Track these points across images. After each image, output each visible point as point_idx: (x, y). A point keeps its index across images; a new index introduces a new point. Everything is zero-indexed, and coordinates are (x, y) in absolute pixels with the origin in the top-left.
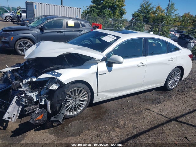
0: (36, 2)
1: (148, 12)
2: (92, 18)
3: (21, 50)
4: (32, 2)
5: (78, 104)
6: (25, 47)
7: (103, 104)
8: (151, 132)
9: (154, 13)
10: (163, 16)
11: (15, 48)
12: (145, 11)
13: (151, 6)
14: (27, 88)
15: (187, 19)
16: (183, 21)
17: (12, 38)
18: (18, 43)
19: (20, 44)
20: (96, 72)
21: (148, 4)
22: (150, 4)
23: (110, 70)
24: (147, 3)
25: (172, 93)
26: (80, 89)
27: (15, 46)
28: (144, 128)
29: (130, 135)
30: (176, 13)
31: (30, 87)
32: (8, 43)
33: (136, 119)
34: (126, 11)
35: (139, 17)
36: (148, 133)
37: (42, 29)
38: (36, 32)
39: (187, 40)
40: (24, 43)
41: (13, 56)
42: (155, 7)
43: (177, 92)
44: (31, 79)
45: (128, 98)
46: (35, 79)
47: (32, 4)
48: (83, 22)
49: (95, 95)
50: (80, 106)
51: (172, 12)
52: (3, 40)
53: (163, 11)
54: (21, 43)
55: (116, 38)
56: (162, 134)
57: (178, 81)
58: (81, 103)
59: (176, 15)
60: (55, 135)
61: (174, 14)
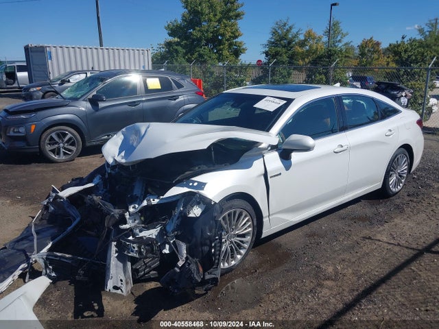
0: (50, 45)
1: (289, 43)
2: (176, 67)
3: (53, 151)
4: (41, 45)
5: (235, 242)
6: (61, 145)
7: (277, 240)
8: (393, 279)
9: (302, 44)
10: (330, 50)
11: (40, 148)
12: (282, 42)
13: (294, 31)
14: (137, 222)
15: (369, 51)
16: (363, 54)
17: (33, 127)
18: (47, 137)
19: (52, 139)
20: (263, 172)
21: (287, 27)
22: (291, 28)
23: (288, 167)
24: (285, 25)
25: (398, 200)
26: (238, 211)
27: (39, 145)
28: (376, 274)
29: (357, 290)
30: (345, 40)
31: (142, 218)
32: (23, 139)
33: (353, 260)
34: (244, 47)
35: (281, 55)
36: (389, 282)
37: (94, 102)
38: (83, 109)
39: (392, 93)
40: (58, 135)
41: (37, 166)
42: (300, 32)
43: (407, 199)
44: (148, 201)
45: (319, 221)
46: (157, 201)
47: (41, 50)
48: (177, 79)
49: (265, 220)
50: (240, 246)
51: (338, 39)
52: (11, 133)
53: (320, 39)
54: (54, 135)
55: (285, 102)
56: (415, 279)
57: (405, 175)
58: (240, 241)
59: (346, 44)
60: (211, 312)
61: (343, 43)
